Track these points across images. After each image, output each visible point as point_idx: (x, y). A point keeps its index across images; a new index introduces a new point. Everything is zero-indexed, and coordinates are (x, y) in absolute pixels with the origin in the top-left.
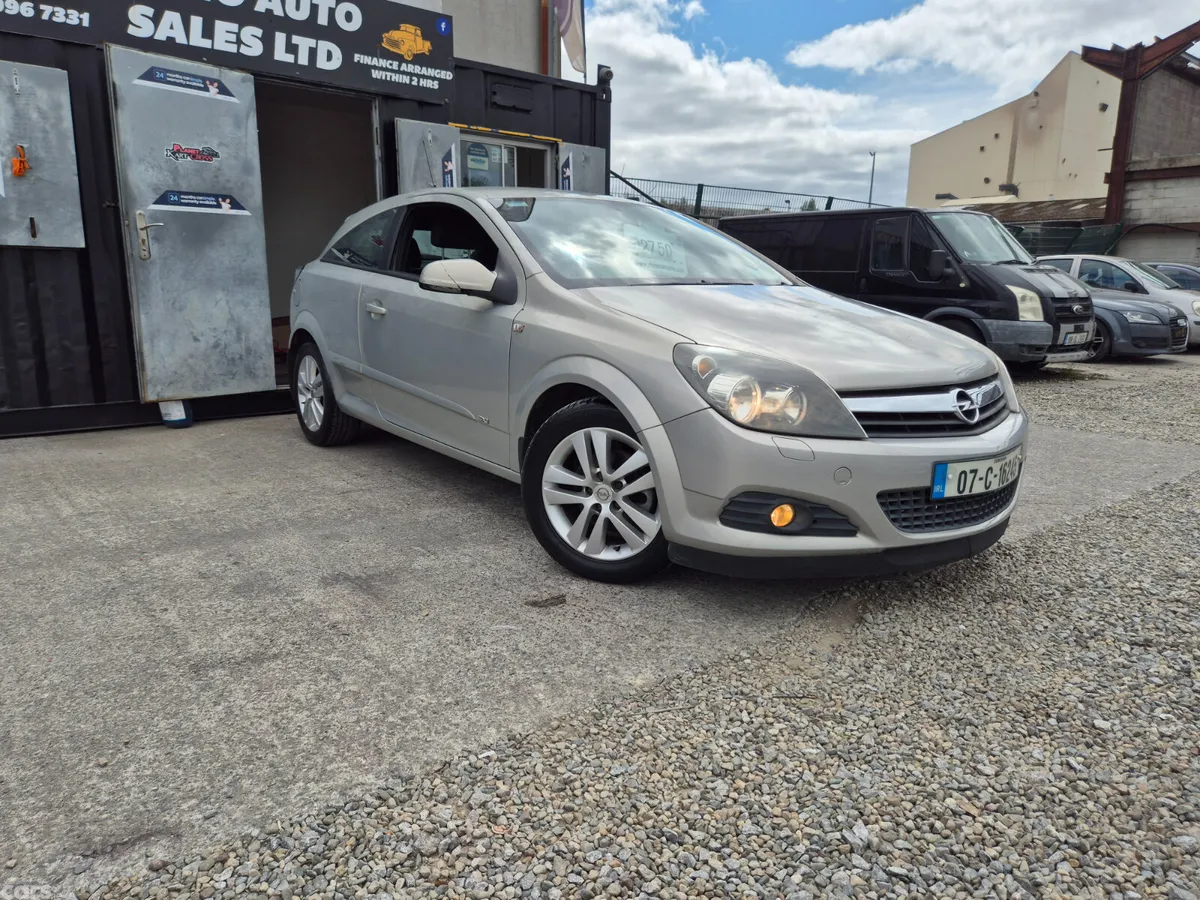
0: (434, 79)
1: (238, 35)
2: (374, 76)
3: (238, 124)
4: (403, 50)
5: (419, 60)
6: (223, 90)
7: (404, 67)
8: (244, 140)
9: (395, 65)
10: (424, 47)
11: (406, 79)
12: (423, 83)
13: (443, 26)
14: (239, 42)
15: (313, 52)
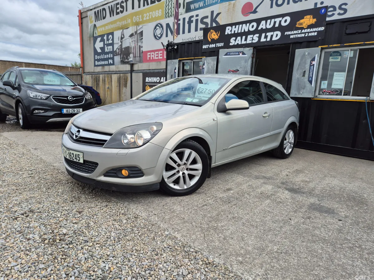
1: (253, 38)
3: (246, 61)
4: (304, 26)
5: (310, 27)
7: (303, 31)
8: (247, 66)
9: (300, 31)
10: (313, 21)
11: (303, 35)
12: (310, 34)
13: (323, 10)
14: (253, 39)
15: (272, 36)
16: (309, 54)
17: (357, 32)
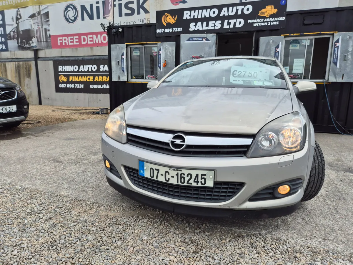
0: (277, 21)
1: (215, 24)
3: (210, 48)
4: (266, 15)
5: (272, 16)
6: (207, 40)
7: (266, 20)
8: (211, 52)
9: (262, 20)
10: (275, 11)
11: (266, 24)
12: (272, 23)
13: (283, 2)
14: (215, 26)
15: (235, 23)
16: (273, 41)
17: (313, 23)
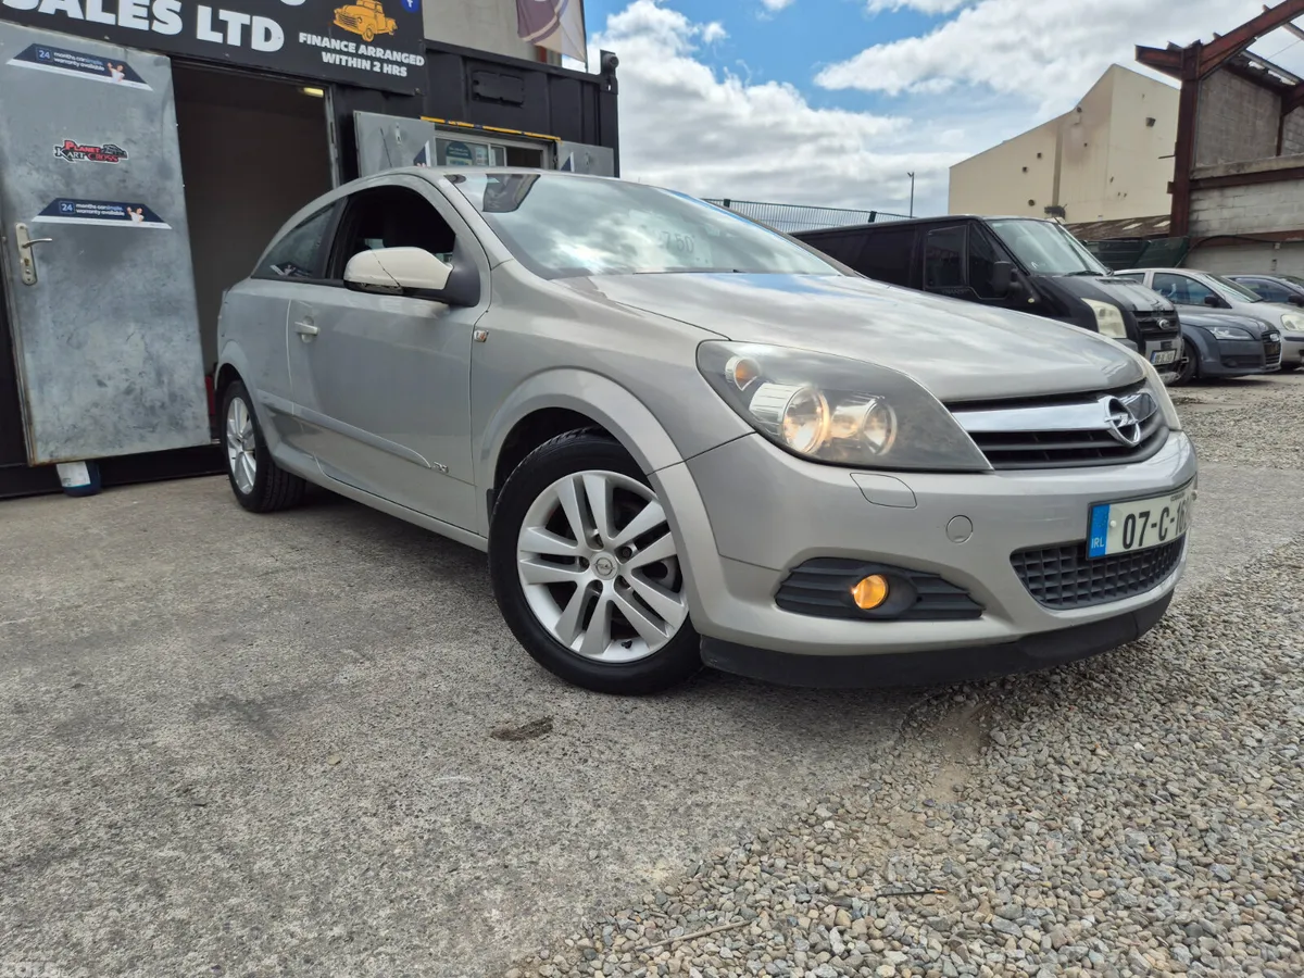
0: (400, 64)
1: (150, 8)
2: (325, 60)
4: (361, 30)
5: (381, 41)
6: (130, 74)
7: (362, 49)
8: (159, 136)
9: (352, 47)
10: (388, 26)
11: (366, 65)
12: (388, 69)
13: (410, 2)
14: (151, 17)
15: (246, 30)
16: (403, 136)
17: (501, 99)
